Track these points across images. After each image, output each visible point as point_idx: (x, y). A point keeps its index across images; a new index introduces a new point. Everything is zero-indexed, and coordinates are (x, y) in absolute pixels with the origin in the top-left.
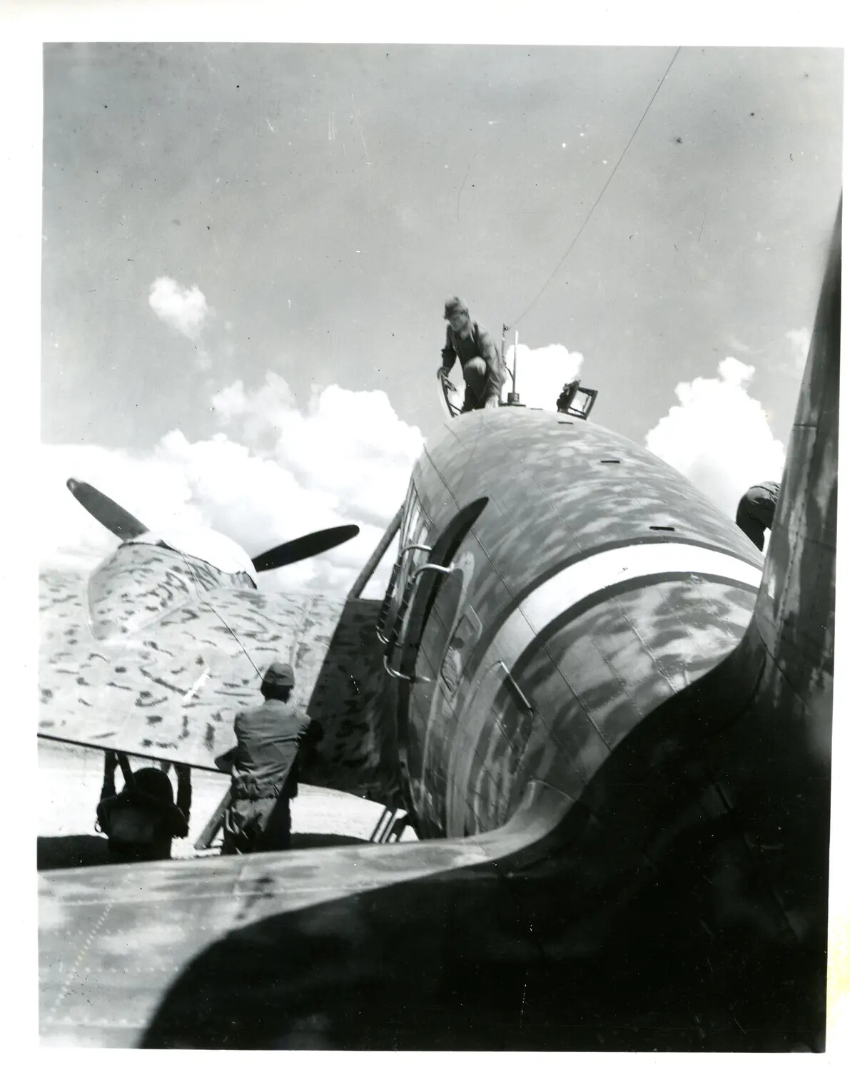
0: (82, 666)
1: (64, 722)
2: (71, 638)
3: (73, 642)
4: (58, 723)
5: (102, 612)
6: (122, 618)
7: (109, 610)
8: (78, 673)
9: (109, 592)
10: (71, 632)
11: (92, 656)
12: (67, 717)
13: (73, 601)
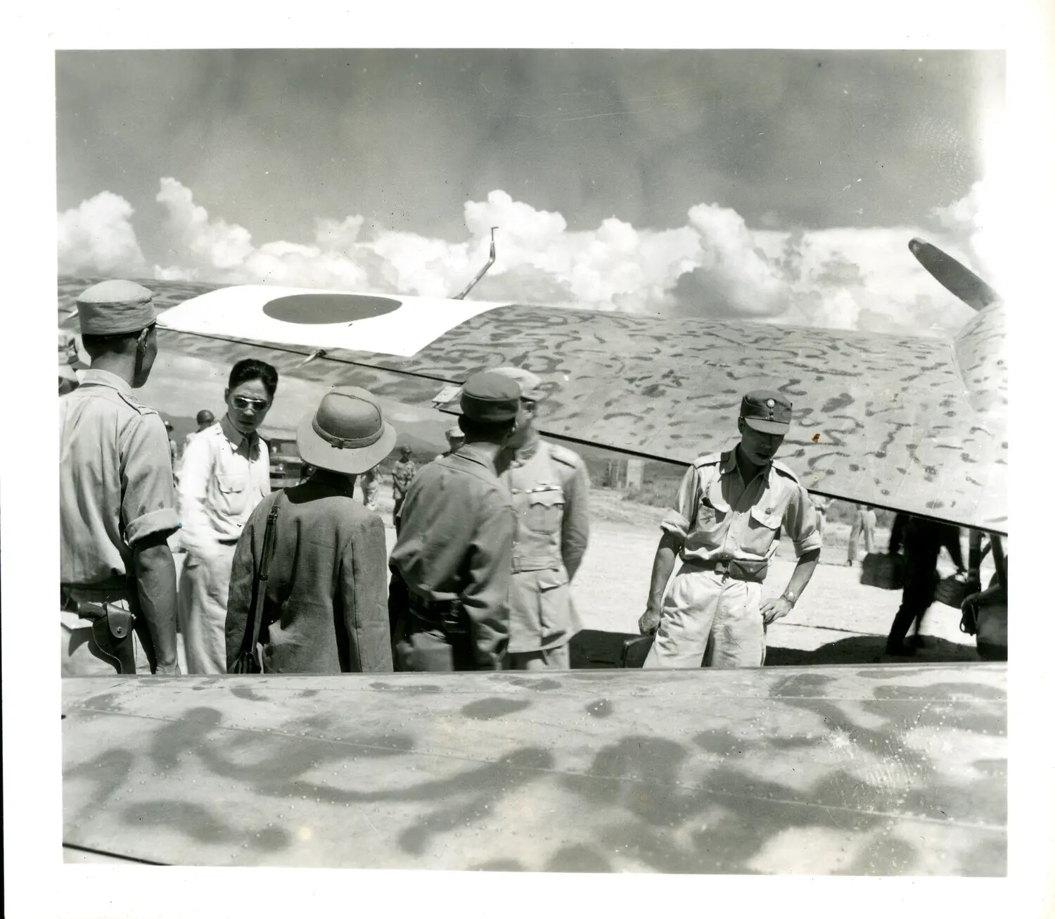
0: (965, 441)
1: (954, 503)
2: (947, 410)
3: (951, 414)
4: (948, 504)
5: (977, 381)
6: (1001, 388)
7: (986, 379)
8: (960, 448)
9: (982, 359)
10: (946, 403)
11: (974, 429)
12: (957, 497)
13: (944, 368)
